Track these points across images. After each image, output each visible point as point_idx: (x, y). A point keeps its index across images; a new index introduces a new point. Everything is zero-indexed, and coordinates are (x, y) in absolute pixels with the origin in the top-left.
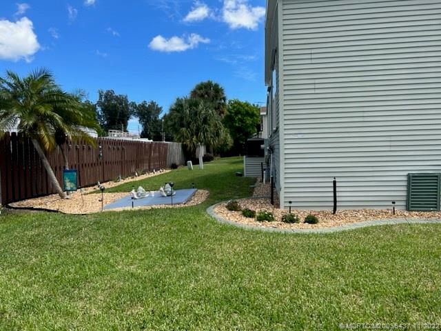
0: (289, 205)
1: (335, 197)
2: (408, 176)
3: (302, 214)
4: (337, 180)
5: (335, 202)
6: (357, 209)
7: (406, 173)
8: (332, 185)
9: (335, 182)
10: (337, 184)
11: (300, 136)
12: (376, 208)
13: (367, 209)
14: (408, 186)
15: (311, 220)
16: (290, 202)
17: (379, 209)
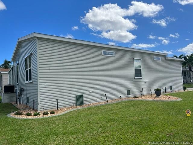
0: (43, 109)
1: (57, 104)
2: (76, 96)
3: (49, 111)
4: (58, 99)
5: (57, 106)
6: (63, 108)
7: (75, 95)
8: (56, 101)
9: (57, 100)
10: (58, 100)
11: (45, 85)
12: (68, 107)
13: (66, 107)
14: (76, 99)
15: (53, 113)
16: (43, 108)
17: (69, 107)
